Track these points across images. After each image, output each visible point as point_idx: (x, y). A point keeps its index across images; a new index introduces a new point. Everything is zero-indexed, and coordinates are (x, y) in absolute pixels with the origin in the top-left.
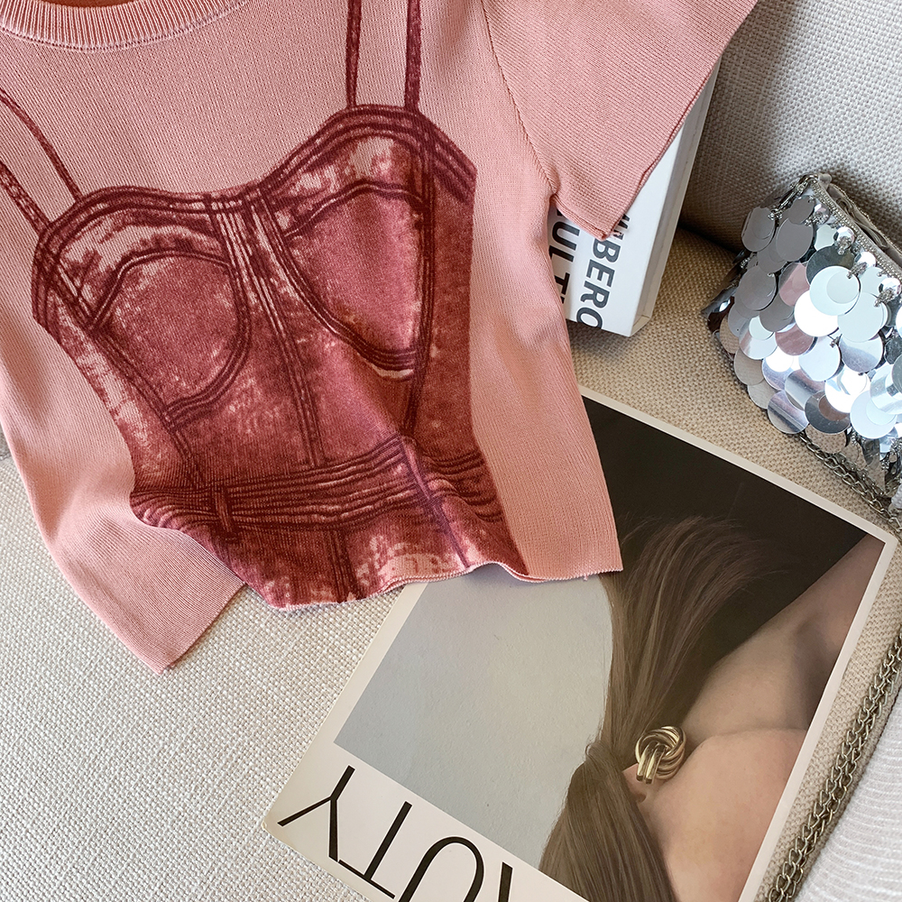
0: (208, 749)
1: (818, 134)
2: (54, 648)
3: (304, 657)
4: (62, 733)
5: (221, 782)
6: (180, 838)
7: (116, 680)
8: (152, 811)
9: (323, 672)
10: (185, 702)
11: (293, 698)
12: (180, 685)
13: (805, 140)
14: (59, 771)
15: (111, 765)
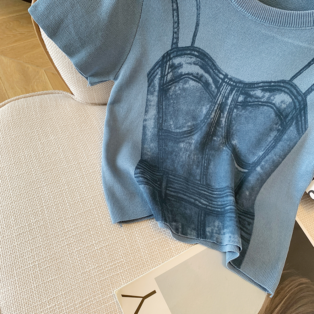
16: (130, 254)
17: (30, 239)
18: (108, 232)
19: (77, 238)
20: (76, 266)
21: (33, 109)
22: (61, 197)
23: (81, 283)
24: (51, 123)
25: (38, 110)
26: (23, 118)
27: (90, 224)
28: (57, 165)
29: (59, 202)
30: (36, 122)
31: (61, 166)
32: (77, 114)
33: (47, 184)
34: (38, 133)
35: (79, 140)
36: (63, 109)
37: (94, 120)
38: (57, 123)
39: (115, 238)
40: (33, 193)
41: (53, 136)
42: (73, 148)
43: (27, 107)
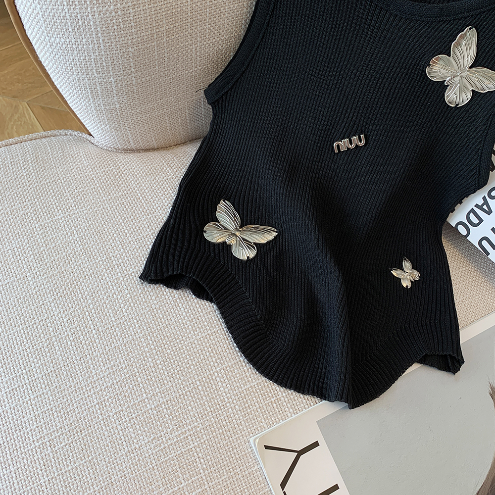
16: (210, 414)
17: (32, 397)
18: (168, 378)
19: (114, 391)
20: (115, 441)
21: (22, 165)
22: (82, 320)
23: (127, 470)
24: (57, 189)
25: (31, 168)
26: (6, 183)
27: (136, 365)
28: (71, 262)
29: (78, 328)
30: (29, 188)
31: (78, 264)
32: (101, 170)
33: (55, 299)
34: (33, 209)
35: (107, 217)
36: (75, 162)
37: (131, 179)
38: (66, 188)
39: (181, 386)
40: (31, 316)
41: (60, 211)
42: (97, 230)
43: (11, 162)
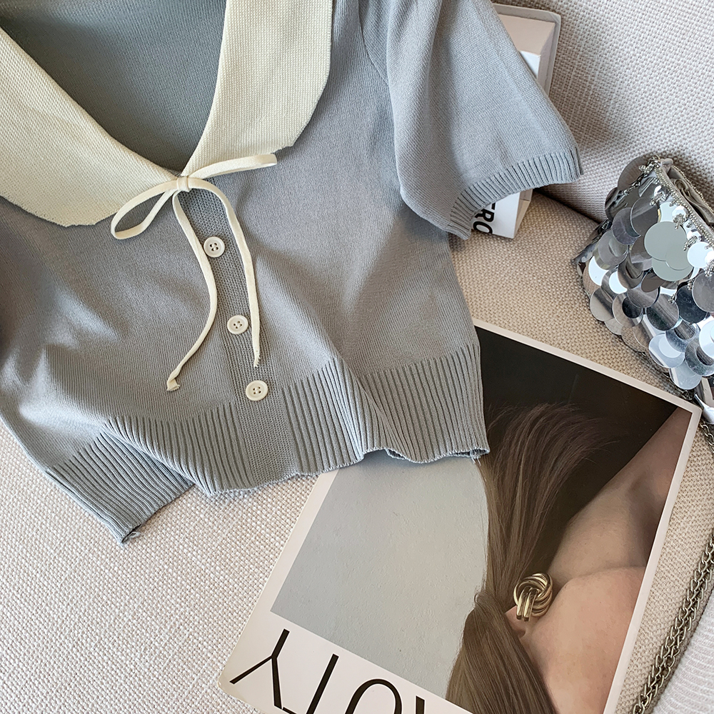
0: (156, 617)
1: (660, 127)
2: (30, 530)
3: (236, 543)
4: (35, 601)
5: (166, 644)
6: (131, 691)
7: (81, 557)
8: (109, 668)
9: (252, 555)
10: (137, 578)
11: (227, 576)
12: (134, 564)
13: (649, 131)
14: (32, 633)
15: (75, 629)
